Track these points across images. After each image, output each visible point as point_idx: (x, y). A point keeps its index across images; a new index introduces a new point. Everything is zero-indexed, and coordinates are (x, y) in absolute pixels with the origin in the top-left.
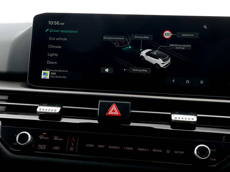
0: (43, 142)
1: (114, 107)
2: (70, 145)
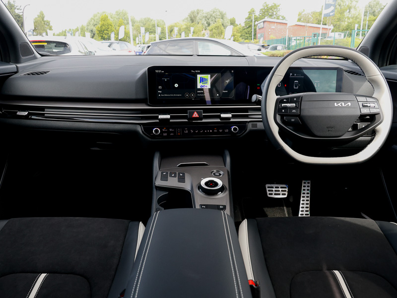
0: (165, 132)
1: (196, 113)
2: (178, 133)
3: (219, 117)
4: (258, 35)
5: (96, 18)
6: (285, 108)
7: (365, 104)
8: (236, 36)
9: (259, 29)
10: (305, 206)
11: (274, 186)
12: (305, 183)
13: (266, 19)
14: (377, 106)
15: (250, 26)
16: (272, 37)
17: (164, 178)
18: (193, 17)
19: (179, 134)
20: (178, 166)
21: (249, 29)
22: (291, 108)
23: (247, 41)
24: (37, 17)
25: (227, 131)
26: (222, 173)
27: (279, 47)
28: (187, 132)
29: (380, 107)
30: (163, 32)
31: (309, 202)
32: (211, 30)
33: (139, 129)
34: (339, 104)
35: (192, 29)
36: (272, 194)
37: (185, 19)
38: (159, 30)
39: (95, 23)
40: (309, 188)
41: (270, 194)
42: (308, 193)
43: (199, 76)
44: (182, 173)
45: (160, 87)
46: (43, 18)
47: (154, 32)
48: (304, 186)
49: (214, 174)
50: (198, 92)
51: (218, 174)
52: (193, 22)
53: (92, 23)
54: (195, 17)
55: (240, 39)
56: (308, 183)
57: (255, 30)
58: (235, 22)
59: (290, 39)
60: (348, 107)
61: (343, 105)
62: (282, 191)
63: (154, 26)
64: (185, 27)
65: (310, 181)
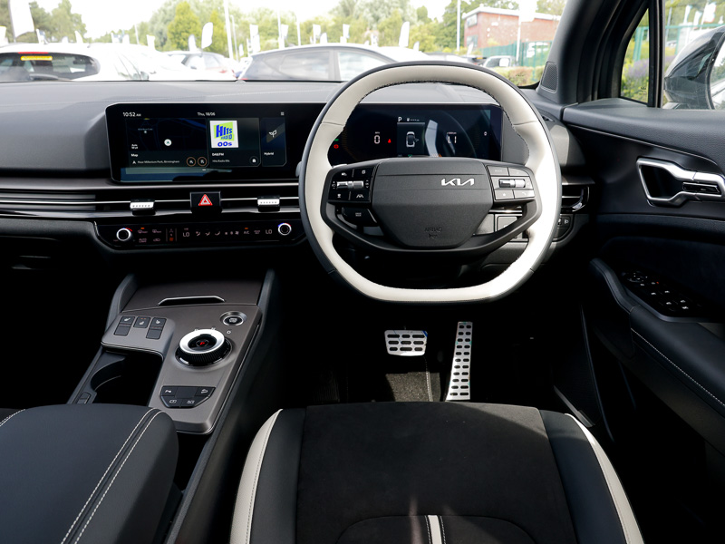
0: (142, 236)
1: (205, 198)
2: (169, 236)
3: (254, 204)
4: (468, 39)
5: (169, 8)
6: (344, 190)
7: (505, 182)
8: (427, 42)
9: (470, 27)
10: (461, 370)
11: (401, 333)
12: (462, 327)
13: (482, 8)
14: (529, 185)
15: (454, 23)
16: (492, 42)
17: (122, 330)
18: (347, 5)
19: (171, 239)
20: (161, 305)
21: (451, 28)
22: (355, 191)
23: (447, 49)
24: (57, 7)
25: (270, 232)
26: (242, 315)
27: (505, 61)
28: (188, 235)
29: (535, 188)
30: (292, 35)
31: (468, 364)
32: (381, 30)
33: (92, 230)
34: (451, 182)
35: (346, 28)
36: (396, 349)
37: (334, 10)
38: (283, 30)
39: (167, 17)
40: (470, 337)
41: (392, 349)
42: (467, 347)
43: (213, 124)
44: (159, 319)
45: (134, 146)
46: (68, 9)
47: (276, 34)
48: (461, 334)
49: (227, 321)
50: (213, 155)
51: (235, 320)
52: (348, 15)
53: (160, 18)
54: (352, 6)
55: (435, 47)
56: (469, 327)
57: (462, 29)
58: (426, 14)
59: (524, 46)
60: (468, 187)
61: (459, 183)
62: (415, 343)
63: (275, 23)
64: (333, 23)
65: (471, 324)
